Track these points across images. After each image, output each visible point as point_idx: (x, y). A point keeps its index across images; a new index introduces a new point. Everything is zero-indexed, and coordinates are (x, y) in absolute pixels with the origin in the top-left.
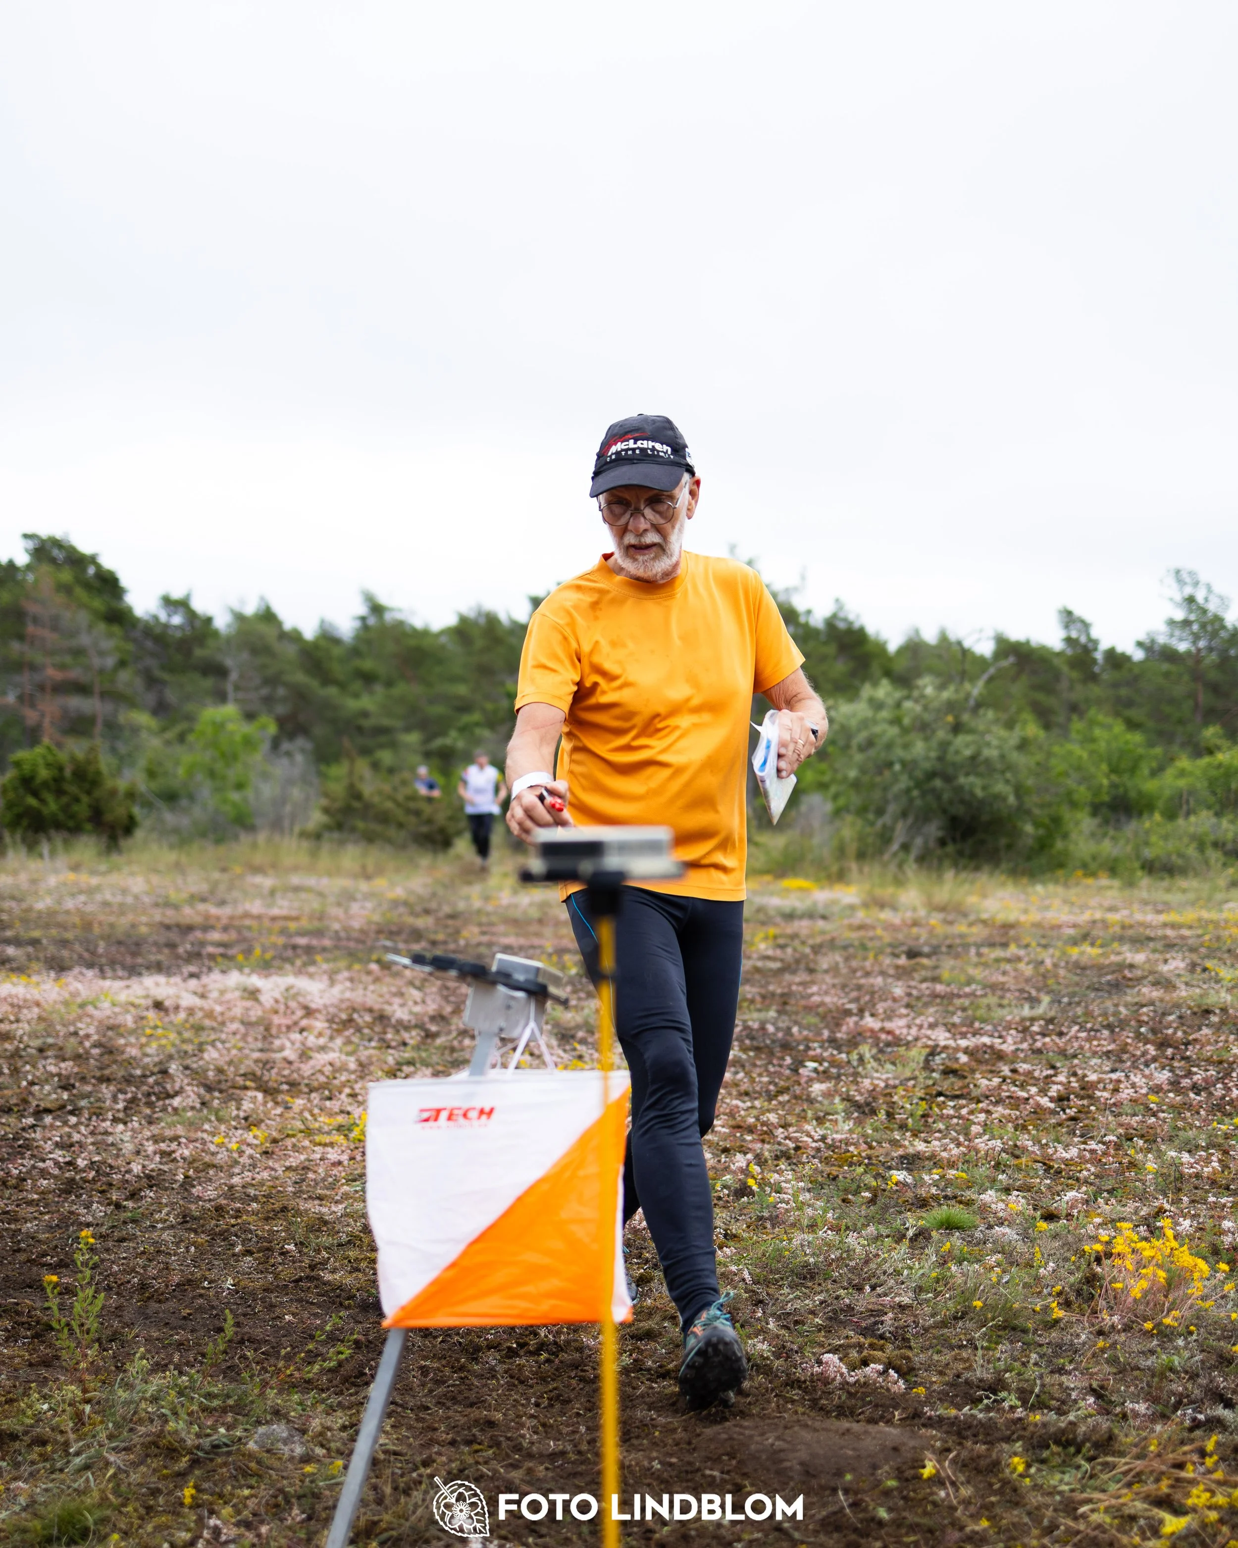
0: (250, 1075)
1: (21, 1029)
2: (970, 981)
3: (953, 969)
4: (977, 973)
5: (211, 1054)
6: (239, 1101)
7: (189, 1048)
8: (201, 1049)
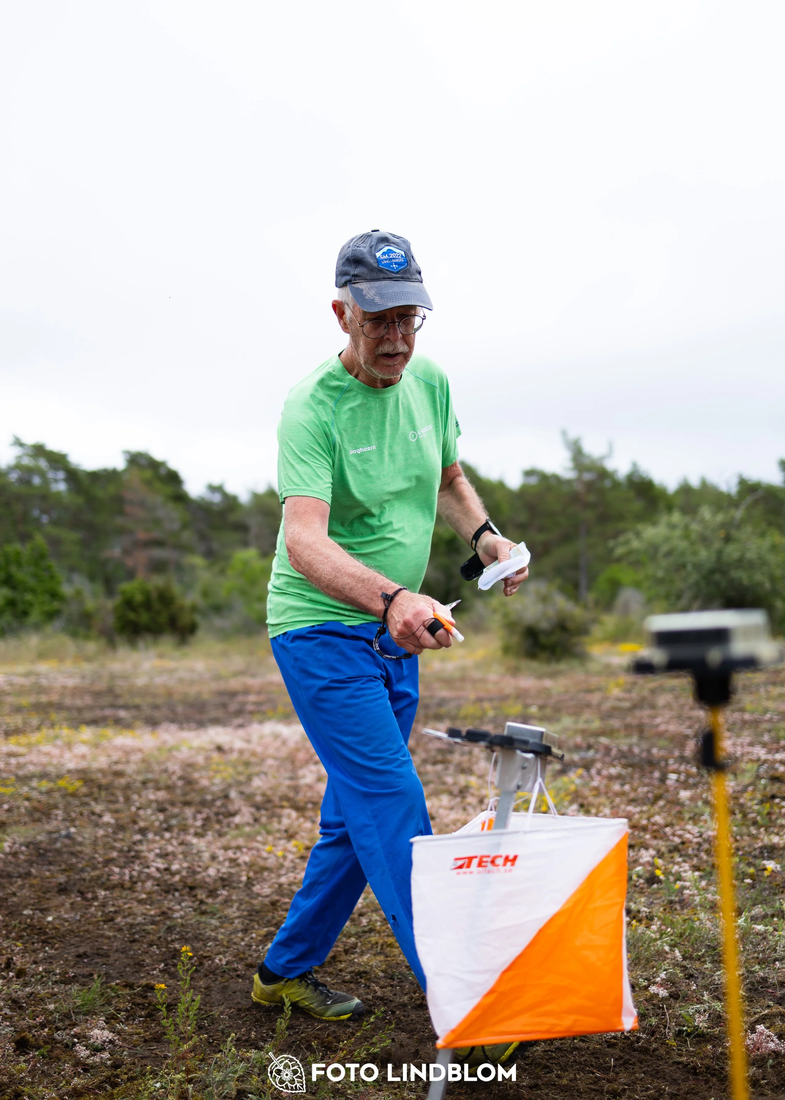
0: (285, 798)
1: (130, 769)
2: (766, 711)
3: (752, 702)
4: (771, 704)
5: (257, 782)
6: (280, 817)
7: (242, 778)
8: (249, 778)
